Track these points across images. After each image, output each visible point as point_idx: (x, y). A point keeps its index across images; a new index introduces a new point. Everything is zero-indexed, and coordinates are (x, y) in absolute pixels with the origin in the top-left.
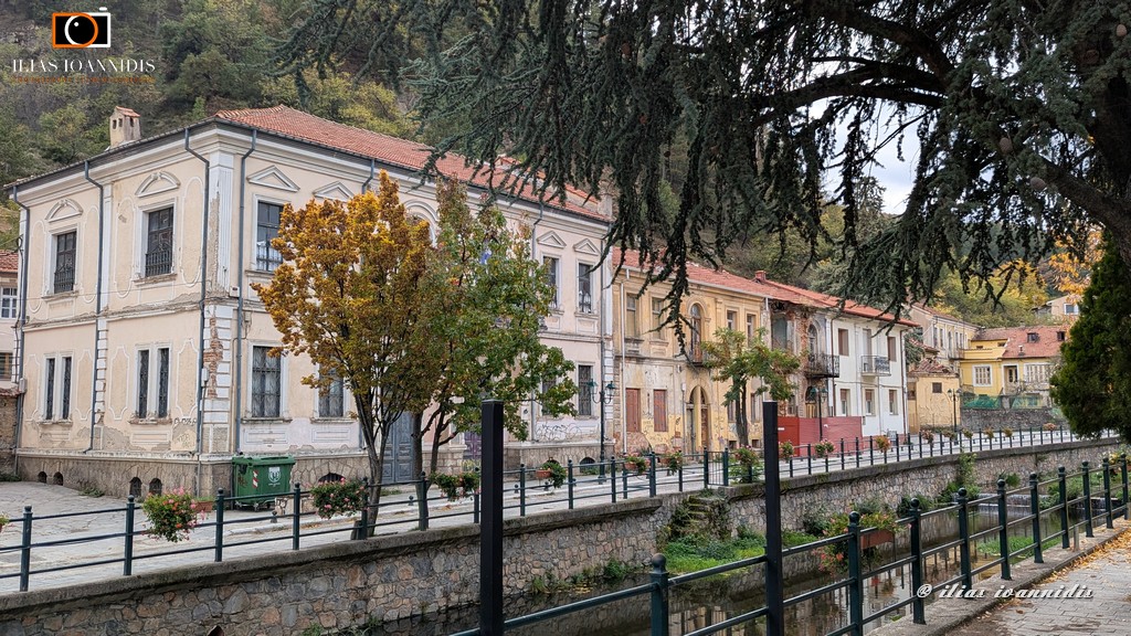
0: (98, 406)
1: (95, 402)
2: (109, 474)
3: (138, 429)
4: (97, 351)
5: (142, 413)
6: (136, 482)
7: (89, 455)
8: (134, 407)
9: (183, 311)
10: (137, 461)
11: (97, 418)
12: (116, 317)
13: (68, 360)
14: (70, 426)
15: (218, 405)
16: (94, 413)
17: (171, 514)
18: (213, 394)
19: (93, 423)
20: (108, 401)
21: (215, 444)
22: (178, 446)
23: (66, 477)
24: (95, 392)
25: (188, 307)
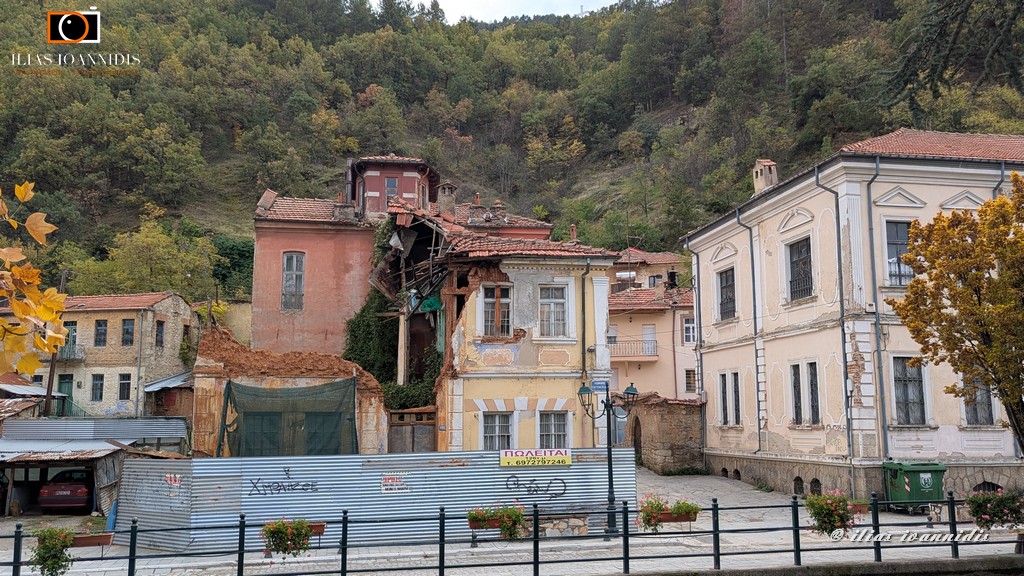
0: (762, 414)
1: (759, 410)
2: (775, 472)
3: (796, 434)
4: (757, 366)
5: (798, 419)
6: (798, 480)
7: (758, 455)
8: (791, 415)
9: (826, 328)
10: (798, 463)
11: (762, 424)
12: (770, 337)
13: (736, 375)
14: (742, 430)
15: (865, 413)
16: (759, 420)
17: (830, 513)
18: (859, 402)
19: (760, 429)
20: (770, 410)
21: (865, 449)
22: (831, 450)
23: (742, 473)
24: (759, 402)
25: (830, 324)
